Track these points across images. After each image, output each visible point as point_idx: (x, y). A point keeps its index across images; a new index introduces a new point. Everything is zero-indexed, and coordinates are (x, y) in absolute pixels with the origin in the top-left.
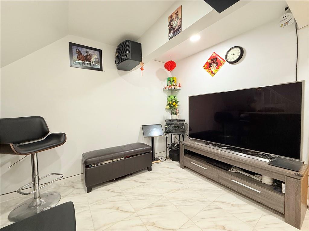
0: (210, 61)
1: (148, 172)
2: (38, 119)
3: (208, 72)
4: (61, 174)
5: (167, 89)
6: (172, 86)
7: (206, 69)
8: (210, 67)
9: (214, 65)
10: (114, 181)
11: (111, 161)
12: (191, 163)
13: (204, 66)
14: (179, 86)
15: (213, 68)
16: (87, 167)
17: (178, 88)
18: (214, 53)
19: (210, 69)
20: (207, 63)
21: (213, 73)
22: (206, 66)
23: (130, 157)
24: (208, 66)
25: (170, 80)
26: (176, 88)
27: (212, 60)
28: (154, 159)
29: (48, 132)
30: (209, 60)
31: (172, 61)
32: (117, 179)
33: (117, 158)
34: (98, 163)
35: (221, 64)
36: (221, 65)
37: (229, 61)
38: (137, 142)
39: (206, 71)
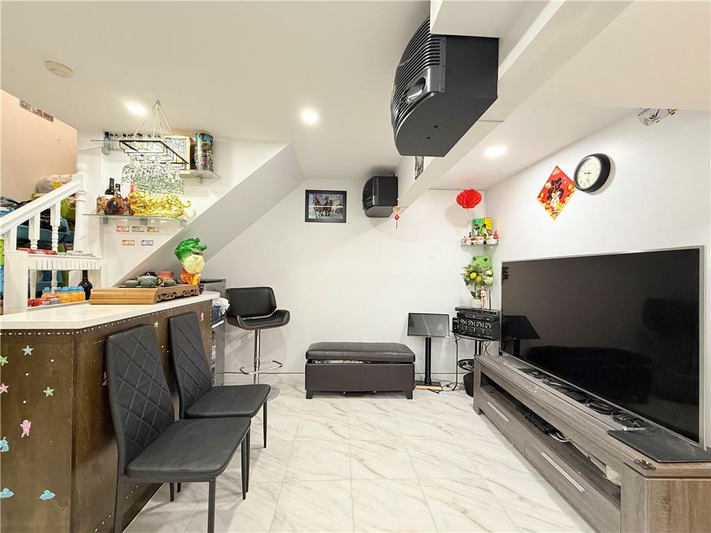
0: (549, 185)
1: (406, 399)
2: (267, 290)
3: (546, 209)
4: (280, 364)
5: (469, 242)
6: (478, 237)
7: (543, 202)
8: (550, 198)
9: (555, 195)
10: (344, 395)
11: (342, 362)
12: (489, 403)
13: (539, 197)
14: (496, 237)
15: (555, 201)
16: (310, 361)
17: (491, 241)
18: (557, 167)
19: (549, 202)
20: (544, 189)
21: (554, 213)
22: (542, 196)
23: (373, 363)
24: (546, 196)
25: (477, 225)
26: (487, 242)
27: (553, 184)
28: (428, 382)
29: (276, 307)
30: (548, 182)
31: (472, 190)
32: (350, 394)
33: (351, 360)
34: (324, 360)
35: (569, 193)
36: (568, 196)
37: (582, 186)
38: (398, 342)
39: (542, 206)
